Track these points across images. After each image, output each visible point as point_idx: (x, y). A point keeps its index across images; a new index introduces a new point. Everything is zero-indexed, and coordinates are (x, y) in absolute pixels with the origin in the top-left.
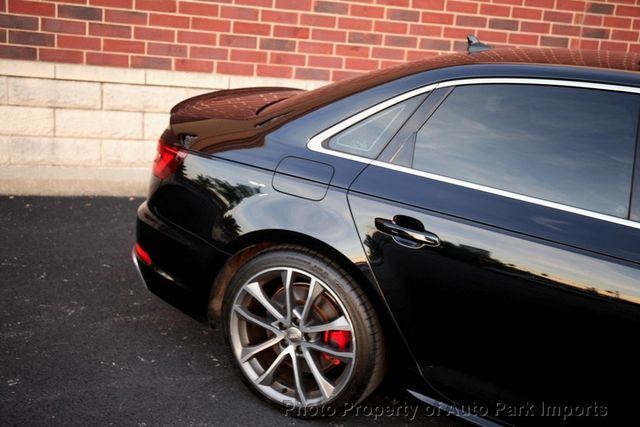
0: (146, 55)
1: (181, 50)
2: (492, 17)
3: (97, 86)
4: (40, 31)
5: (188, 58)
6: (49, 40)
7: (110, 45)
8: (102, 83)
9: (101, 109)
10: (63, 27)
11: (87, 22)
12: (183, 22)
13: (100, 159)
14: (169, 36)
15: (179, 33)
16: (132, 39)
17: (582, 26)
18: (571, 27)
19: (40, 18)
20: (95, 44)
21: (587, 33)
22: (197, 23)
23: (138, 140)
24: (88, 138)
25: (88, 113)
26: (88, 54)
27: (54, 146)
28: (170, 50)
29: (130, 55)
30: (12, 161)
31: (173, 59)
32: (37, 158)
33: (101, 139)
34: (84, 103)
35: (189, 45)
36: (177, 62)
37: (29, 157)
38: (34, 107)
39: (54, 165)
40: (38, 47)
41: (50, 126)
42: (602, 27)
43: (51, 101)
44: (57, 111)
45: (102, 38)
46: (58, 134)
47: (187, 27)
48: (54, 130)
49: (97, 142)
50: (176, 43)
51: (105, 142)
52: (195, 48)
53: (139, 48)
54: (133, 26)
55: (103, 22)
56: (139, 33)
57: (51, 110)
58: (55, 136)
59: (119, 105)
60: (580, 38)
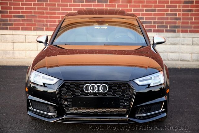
0: (37, 27)
1: (47, 25)
2: (146, 8)
3: (24, 36)
4: (9, 22)
5: (49, 27)
6: (11, 24)
7: (27, 25)
8: (25, 35)
9: (26, 42)
10: (15, 21)
11: (21, 19)
12: (47, 17)
13: (26, 56)
14: (43, 21)
15: (46, 20)
16: (33, 23)
17: (181, 9)
18: (177, 9)
19: (9, 19)
20: (23, 25)
21: (184, 11)
22: (51, 17)
23: (36, 51)
24: (23, 50)
25: (22, 43)
26: (21, 27)
27: (13, 53)
28: (44, 25)
29: (33, 27)
30: (3, 57)
31: (45, 28)
32: (9, 56)
33: (26, 51)
34: (21, 41)
35: (49, 23)
36: (46, 28)
37: (7, 56)
38: (8, 42)
39: (14, 58)
40: (9, 26)
41: (12, 48)
42: (190, 8)
43: (12, 41)
44: (14, 43)
45: (25, 23)
46: (14, 49)
47: (48, 18)
48: (13, 49)
49: (25, 51)
50: (45, 23)
51: (27, 52)
52: (51, 24)
53: (35, 25)
54: (33, 19)
55: (25, 19)
56: (35, 21)
57: (12, 43)
58: (14, 50)
59: (30, 41)
60: (182, 13)
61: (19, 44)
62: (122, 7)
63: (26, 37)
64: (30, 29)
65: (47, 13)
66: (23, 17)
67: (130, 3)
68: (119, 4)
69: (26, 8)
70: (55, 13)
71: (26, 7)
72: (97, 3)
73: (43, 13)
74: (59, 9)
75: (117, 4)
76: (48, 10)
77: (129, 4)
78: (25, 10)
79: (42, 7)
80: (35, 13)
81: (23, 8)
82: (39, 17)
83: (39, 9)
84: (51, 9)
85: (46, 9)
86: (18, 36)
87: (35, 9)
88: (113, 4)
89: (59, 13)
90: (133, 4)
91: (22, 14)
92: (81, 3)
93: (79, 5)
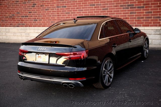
72: (137, 9)
75: (150, 8)
77: (158, 8)
79: (105, 13)
88: (148, 8)
92: (127, 9)
93: (126, 11)
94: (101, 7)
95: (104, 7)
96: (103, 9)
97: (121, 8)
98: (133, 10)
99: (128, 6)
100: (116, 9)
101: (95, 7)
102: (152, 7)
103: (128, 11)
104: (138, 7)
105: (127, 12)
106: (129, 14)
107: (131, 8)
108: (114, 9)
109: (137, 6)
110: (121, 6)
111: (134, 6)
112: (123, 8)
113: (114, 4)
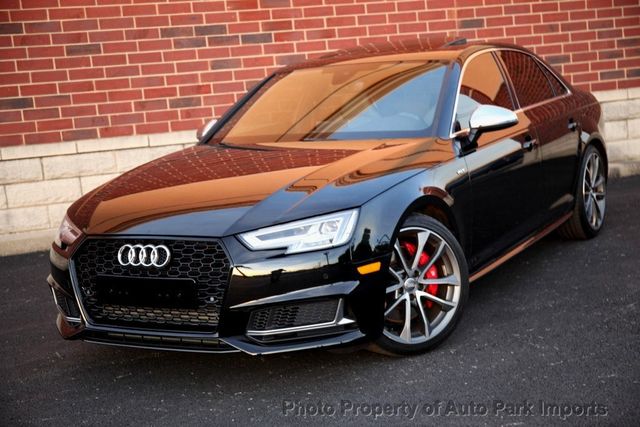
61: (23, 185)
62: (309, 50)
63: (44, 164)
64: (55, 139)
65: (100, 85)
66: (26, 103)
67: (330, 37)
68: (301, 41)
69: (36, 77)
70: (125, 83)
71: (33, 74)
72: (241, 45)
73: (89, 86)
74: (135, 71)
75: (295, 43)
76: (102, 76)
77: (326, 40)
78: (31, 84)
79: (83, 68)
80: (63, 88)
81: (24, 78)
82: (77, 99)
83: (74, 75)
84: (110, 73)
85: (97, 73)
86: (17, 162)
87: (62, 76)
88: (286, 42)
89: (136, 83)
90: (337, 38)
91: (22, 94)
92: (196, 49)
93: (192, 55)
94: (56, 39)
95: (79, 38)
96: (70, 51)
97: (167, 45)
98: (225, 52)
99: (201, 31)
100: (143, 46)
101: (24, 41)
102: (300, 36)
103: (203, 54)
104: (246, 39)
105: (197, 60)
106: (210, 71)
107: (212, 42)
108: (132, 47)
109: (240, 34)
110: (165, 33)
111: (228, 35)
112: (178, 44)
113: (129, 23)
